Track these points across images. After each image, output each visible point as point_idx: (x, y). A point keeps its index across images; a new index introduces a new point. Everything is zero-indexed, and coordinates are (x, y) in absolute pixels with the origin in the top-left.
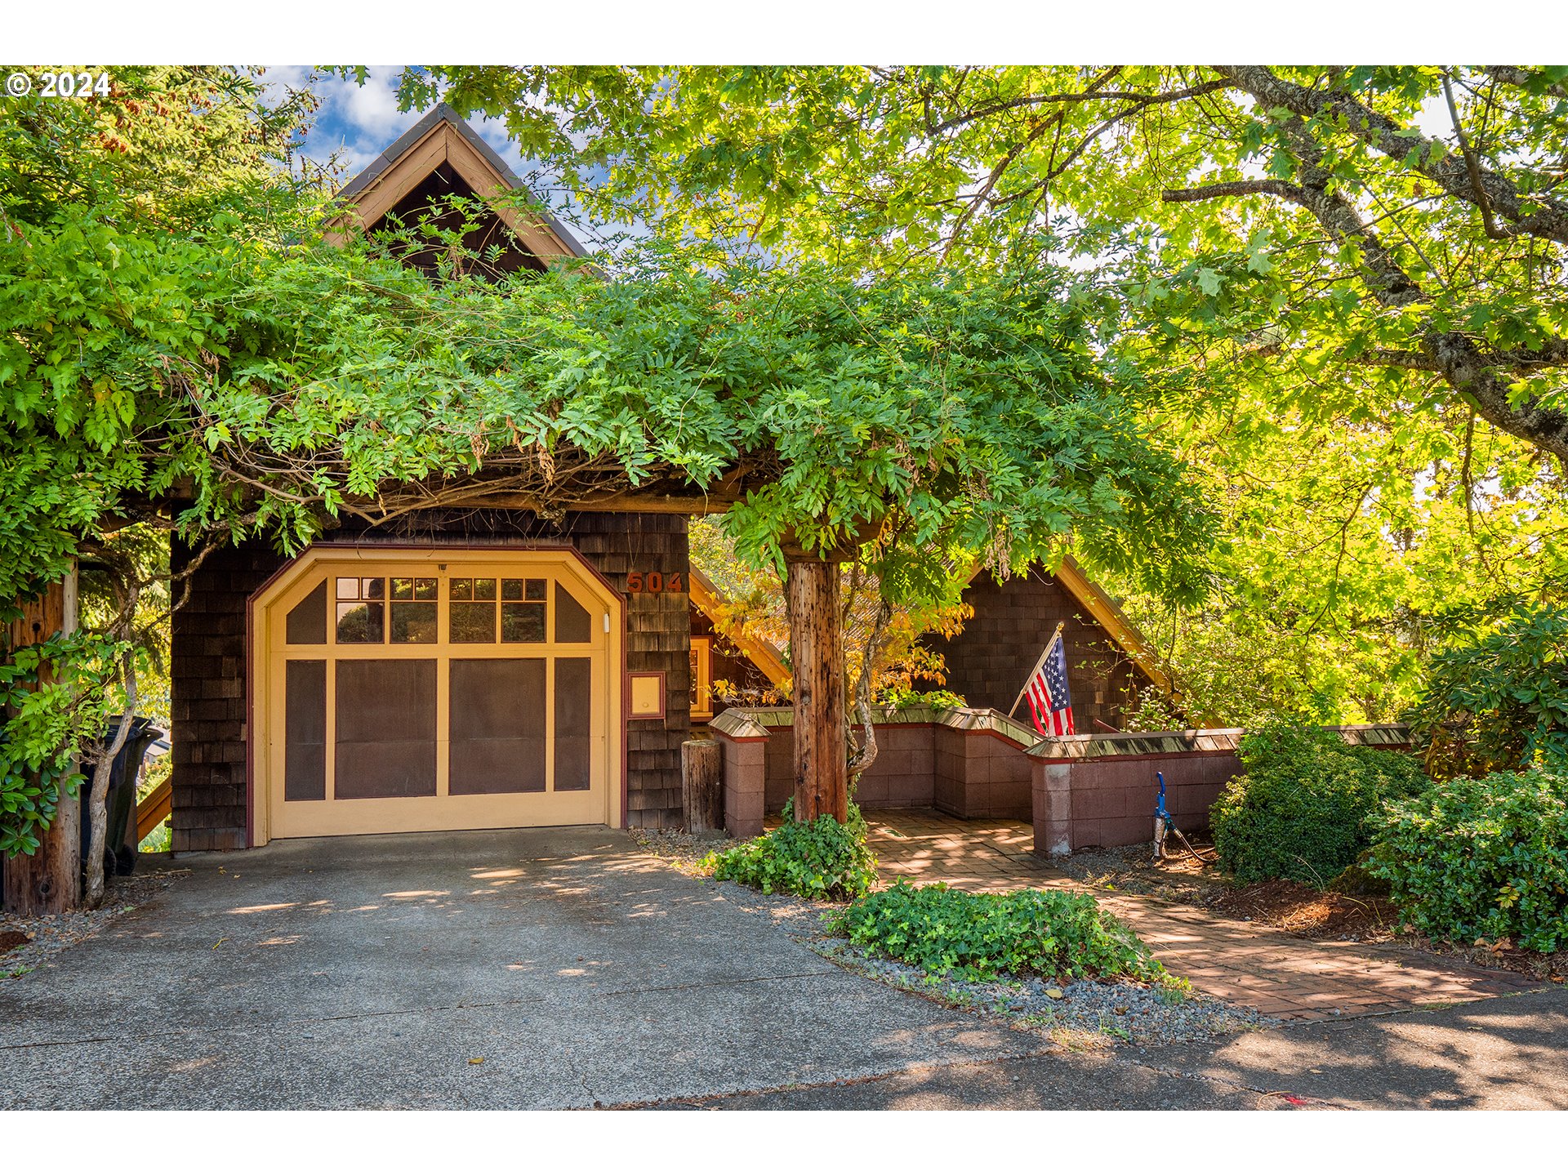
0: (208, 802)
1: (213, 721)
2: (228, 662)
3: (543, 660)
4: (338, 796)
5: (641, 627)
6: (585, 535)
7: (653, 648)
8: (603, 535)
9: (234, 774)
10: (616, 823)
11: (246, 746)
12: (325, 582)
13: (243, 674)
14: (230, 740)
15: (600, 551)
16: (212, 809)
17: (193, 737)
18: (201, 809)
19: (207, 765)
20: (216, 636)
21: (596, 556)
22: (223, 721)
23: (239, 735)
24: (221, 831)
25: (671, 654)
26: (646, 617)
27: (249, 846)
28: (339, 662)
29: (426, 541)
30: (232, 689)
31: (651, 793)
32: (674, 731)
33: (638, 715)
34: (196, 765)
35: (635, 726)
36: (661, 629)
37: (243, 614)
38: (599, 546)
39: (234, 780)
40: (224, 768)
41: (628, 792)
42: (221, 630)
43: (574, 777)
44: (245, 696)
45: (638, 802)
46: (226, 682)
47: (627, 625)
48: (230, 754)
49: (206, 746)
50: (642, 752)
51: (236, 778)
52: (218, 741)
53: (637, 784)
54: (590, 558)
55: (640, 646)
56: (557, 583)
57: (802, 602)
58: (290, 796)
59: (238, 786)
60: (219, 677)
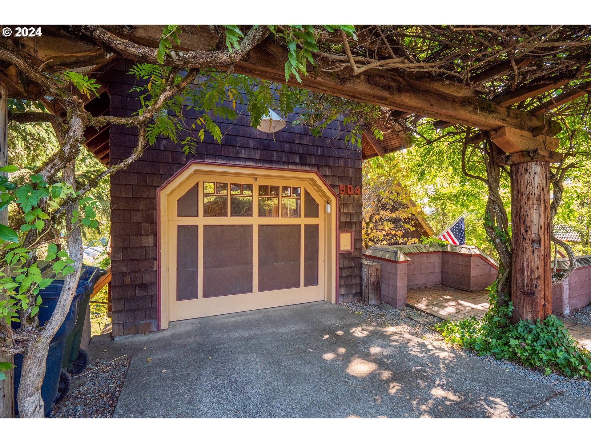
0: (134, 306)
1: (136, 260)
2: (146, 226)
3: (300, 225)
4: (205, 296)
5: (344, 210)
6: (322, 166)
7: (349, 220)
8: (329, 166)
9: (149, 290)
10: (333, 301)
11: (157, 273)
12: (197, 184)
13: (155, 234)
14: (147, 270)
15: (328, 174)
16: (136, 310)
17: (124, 269)
18: (131, 311)
19: (133, 286)
20: (138, 210)
21: (326, 176)
22: (143, 260)
23: (152, 267)
24: (142, 322)
25: (355, 222)
26: (346, 205)
27: (159, 329)
28: (205, 226)
29: (251, 164)
30: (148, 241)
31: (348, 286)
32: (356, 258)
33: (343, 251)
34: (127, 286)
35: (342, 256)
36: (351, 212)
37: (154, 198)
38: (327, 172)
39: (150, 293)
40: (144, 286)
41: (338, 286)
42: (141, 207)
43: (312, 280)
44: (156, 245)
45: (343, 291)
46: (144, 237)
47: (338, 210)
48: (147, 278)
49: (133, 274)
50: (344, 268)
51: (151, 291)
52: (140, 271)
53: (342, 283)
54: (324, 177)
55: (343, 219)
56: (305, 190)
57: (535, 185)
58: (180, 297)
59: (152, 296)
60: (141, 234)
